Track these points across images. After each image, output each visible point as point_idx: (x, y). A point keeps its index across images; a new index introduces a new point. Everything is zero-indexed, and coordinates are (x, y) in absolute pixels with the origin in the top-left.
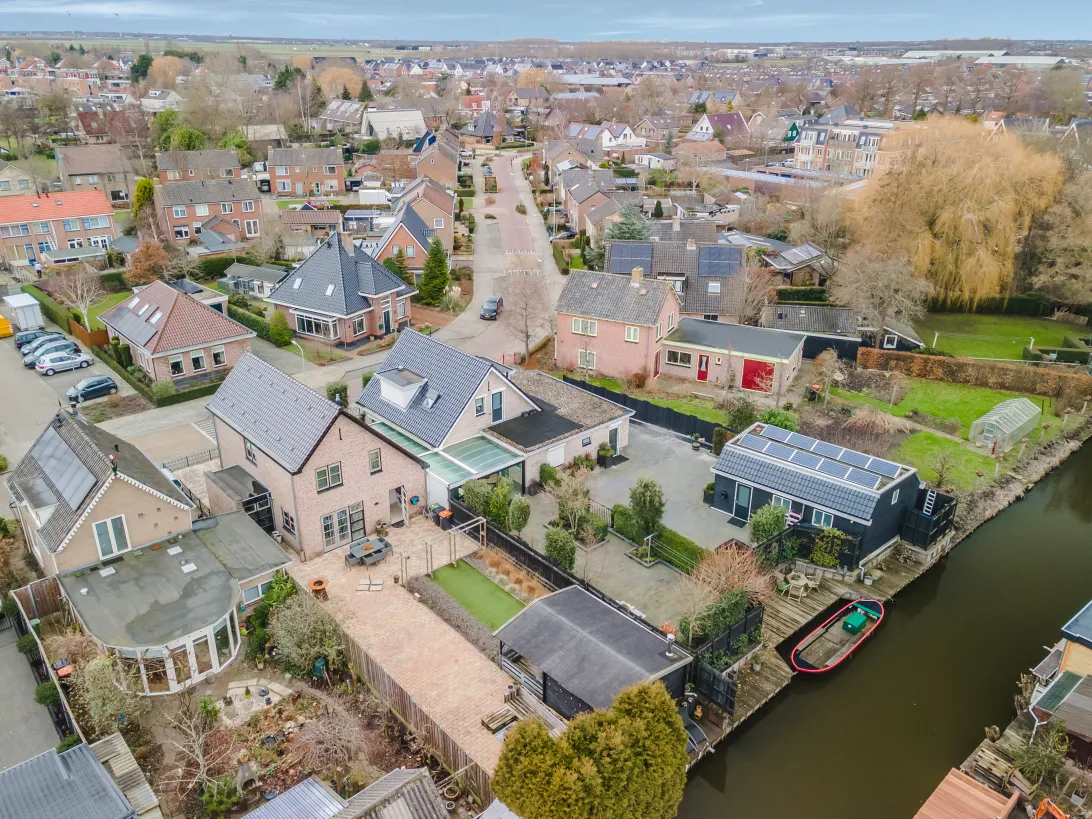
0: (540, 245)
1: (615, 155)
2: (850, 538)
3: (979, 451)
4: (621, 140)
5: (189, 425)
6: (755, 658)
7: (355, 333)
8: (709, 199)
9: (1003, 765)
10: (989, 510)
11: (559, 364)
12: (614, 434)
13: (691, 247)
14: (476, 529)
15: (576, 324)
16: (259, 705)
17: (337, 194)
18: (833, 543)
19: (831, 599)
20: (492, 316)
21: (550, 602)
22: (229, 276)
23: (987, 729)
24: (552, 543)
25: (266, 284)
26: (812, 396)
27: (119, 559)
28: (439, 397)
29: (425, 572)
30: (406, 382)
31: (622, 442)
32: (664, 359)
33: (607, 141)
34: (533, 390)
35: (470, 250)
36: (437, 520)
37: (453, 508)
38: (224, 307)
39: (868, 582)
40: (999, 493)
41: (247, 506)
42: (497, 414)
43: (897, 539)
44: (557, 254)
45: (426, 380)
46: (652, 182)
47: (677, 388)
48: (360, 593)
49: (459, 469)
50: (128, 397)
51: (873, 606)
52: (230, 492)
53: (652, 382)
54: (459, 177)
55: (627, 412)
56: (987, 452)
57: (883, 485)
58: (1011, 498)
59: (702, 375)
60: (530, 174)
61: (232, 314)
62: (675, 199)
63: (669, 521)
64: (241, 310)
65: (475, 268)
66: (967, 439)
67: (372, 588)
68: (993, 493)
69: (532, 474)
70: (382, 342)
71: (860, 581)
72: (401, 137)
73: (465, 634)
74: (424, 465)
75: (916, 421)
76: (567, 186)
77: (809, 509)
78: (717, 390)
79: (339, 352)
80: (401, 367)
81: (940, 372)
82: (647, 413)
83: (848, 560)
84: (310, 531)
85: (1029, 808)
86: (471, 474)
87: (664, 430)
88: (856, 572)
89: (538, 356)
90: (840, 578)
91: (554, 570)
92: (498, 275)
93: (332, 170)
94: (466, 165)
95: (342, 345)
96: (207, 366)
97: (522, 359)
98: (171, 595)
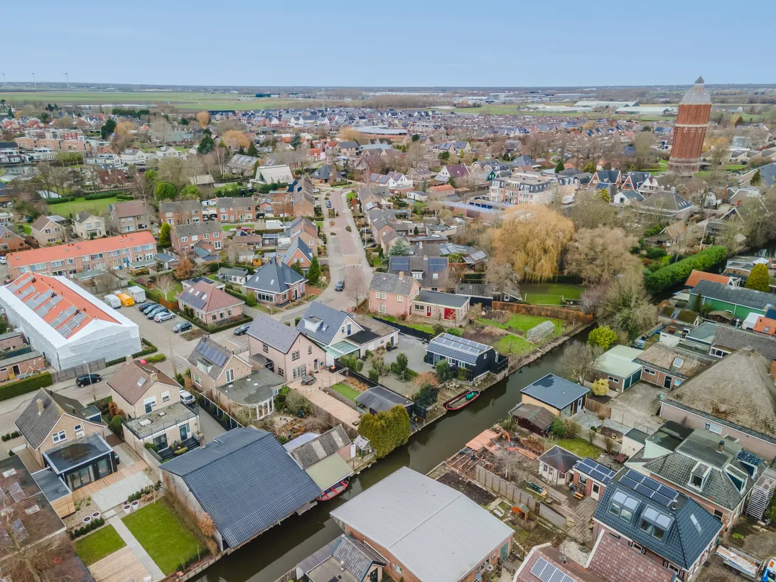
0: (360, 249)
1: (396, 192)
2: (470, 371)
4: (399, 182)
6: (436, 407)
7: (283, 299)
8: (443, 223)
9: (500, 427)
10: (526, 362)
11: (371, 311)
12: (392, 338)
13: (426, 259)
14: (345, 372)
15: (377, 295)
16: (284, 422)
17: (252, 220)
18: (465, 372)
20: (341, 289)
21: (371, 390)
22: (219, 273)
24: (371, 373)
25: (237, 277)
26: (471, 322)
27: (231, 383)
28: (328, 327)
29: (329, 386)
30: (316, 322)
31: (395, 342)
32: (414, 308)
33: (392, 184)
34: (361, 323)
35: (326, 255)
36: (330, 370)
37: (336, 366)
38: (224, 289)
39: (477, 385)
40: (532, 356)
41: (266, 366)
42: (349, 332)
43: (488, 371)
44: (368, 257)
45: (322, 321)
47: (418, 320)
48: (308, 392)
49: (337, 352)
50: (197, 330)
51: (477, 392)
52: (260, 363)
53: (409, 318)
54: (315, 209)
55: (398, 330)
57: (480, 352)
59: (429, 314)
60: (352, 206)
61: (226, 291)
62: (425, 223)
63: (410, 366)
64: (232, 291)
65: (329, 264)
66: (526, 337)
67: (312, 391)
68: (529, 356)
69: (363, 354)
70: (295, 303)
71: (474, 385)
72: (279, 182)
73: (344, 403)
74: (325, 351)
75: (509, 331)
76: (372, 218)
77: (457, 362)
78: (433, 320)
79: (278, 308)
80: (312, 316)
82: (405, 330)
83: (470, 378)
84: (289, 374)
86: (342, 354)
87: (412, 337)
88: (472, 382)
89: (362, 308)
90: (467, 384)
91: (372, 382)
92: (341, 268)
93: (250, 209)
94: (316, 199)
95: (278, 305)
96: (226, 316)
97: (356, 309)
98: (253, 392)
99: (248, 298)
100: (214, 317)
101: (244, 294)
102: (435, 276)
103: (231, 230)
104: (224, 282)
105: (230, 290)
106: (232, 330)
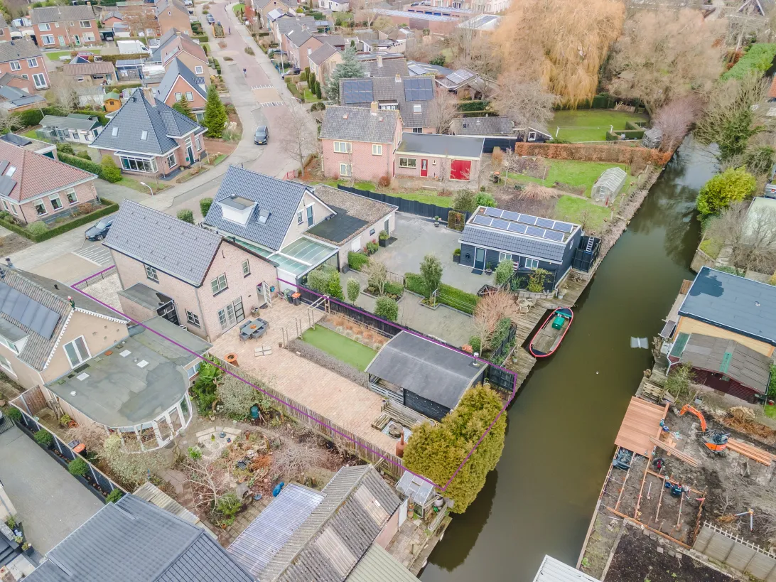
0: (276, 81)
2: (551, 273)
3: (598, 205)
5: (70, 254)
7: (170, 166)
8: (384, 36)
9: (657, 389)
10: (610, 240)
11: (326, 175)
12: (387, 224)
13: (398, 80)
14: (323, 304)
15: (337, 146)
16: (223, 444)
17: (95, 44)
18: (540, 277)
19: (543, 312)
20: (263, 142)
21: (394, 345)
22: (44, 127)
23: (645, 372)
25: (80, 131)
26: (496, 180)
28: (270, 214)
29: (296, 336)
30: (243, 207)
31: (391, 228)
32: (398, 164)
35: (225, 89)
36: (291, 300)
38: (55, 154)
39: (560, 297)
40: (614, 229)
41: (160, 312)
42: (310, 220)
43: (571, 268)
44: (292, 89)
45: (256, 203)
46: (339, 24)
47: (409, 184)
48: (258, 358)
50: (7, 237)
51: (566, 311)
52: (144, 304)
53: (394, 182)
54: (192, 25)
55: (394, 208)
56: (602, 204)
57: (566, 238)
58: (621, 232)
59: (424, 173)
60: (246, 20)
61: (62, 159)
62: (358, 35)
64: (70, 156)
65: (234, 103)
66: (590, 197)
67: (265, 353)
68: (611, 230)
69: (343, 260)
70: (191, 171)
71: (556, 297)
73: (340, 373)
74: (274, 264)
75: (559, 189)
76: (283, 31)
77: (523, 259)
78: (435, 183)
79: (162, 182)
80: (233, 195)
81: (564, 154)
83: (549, 287)
84: (211, 322)
85: (675, 410)
86: (308, 267)
87: (414, 216)
88: (553, 293)
89: (310, 169)
90: (545, 297)
92: (254, 107)
93: (87, 23)
94: (191, 13)
95: (162, 176)
96: (64, 205)
97: (300, 173)
98: (139, 385)
99: (103, 168)
100: (40, 209)
101: (96, 160)
102: (417, 108)
103: (62, 58)
104: (55, 142)
105: (66, 155)
106: (81, 232)
